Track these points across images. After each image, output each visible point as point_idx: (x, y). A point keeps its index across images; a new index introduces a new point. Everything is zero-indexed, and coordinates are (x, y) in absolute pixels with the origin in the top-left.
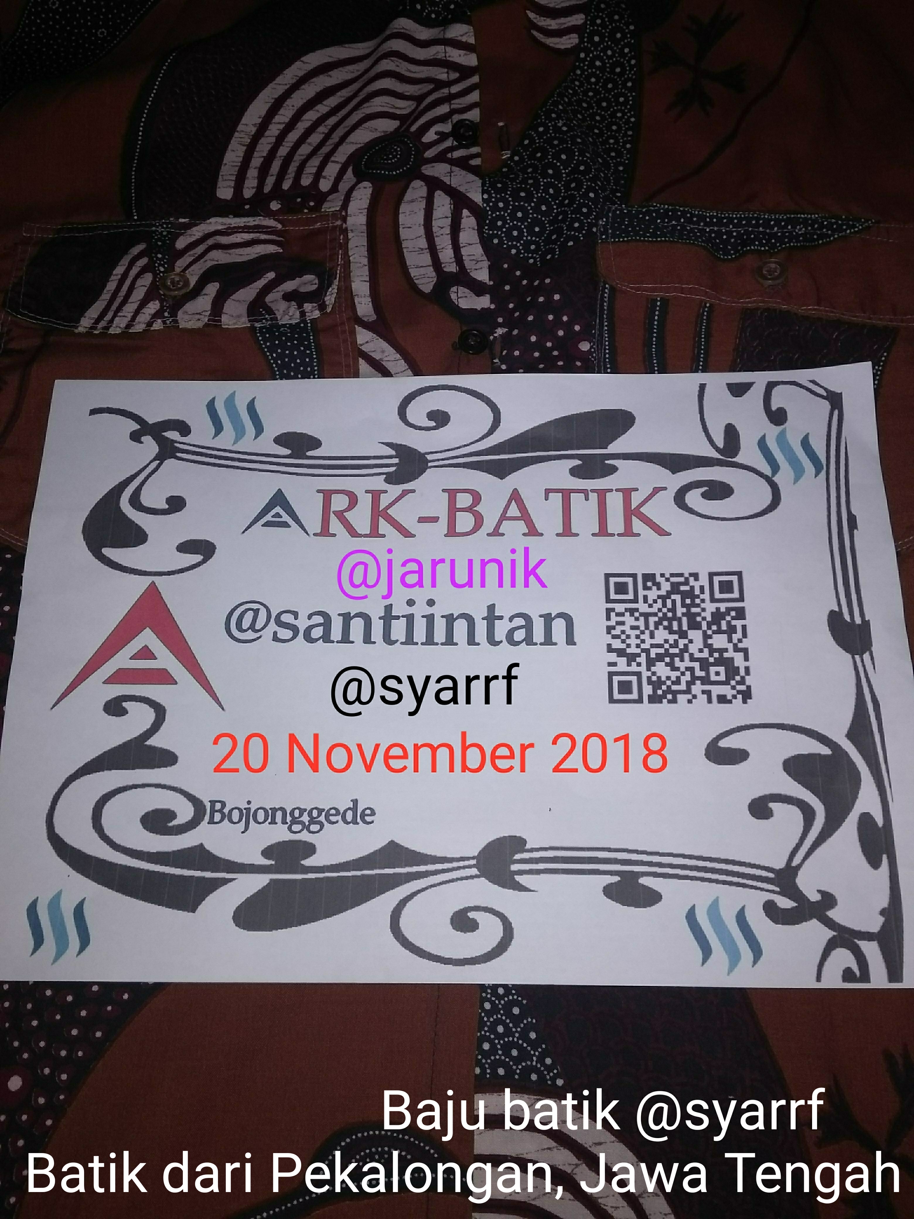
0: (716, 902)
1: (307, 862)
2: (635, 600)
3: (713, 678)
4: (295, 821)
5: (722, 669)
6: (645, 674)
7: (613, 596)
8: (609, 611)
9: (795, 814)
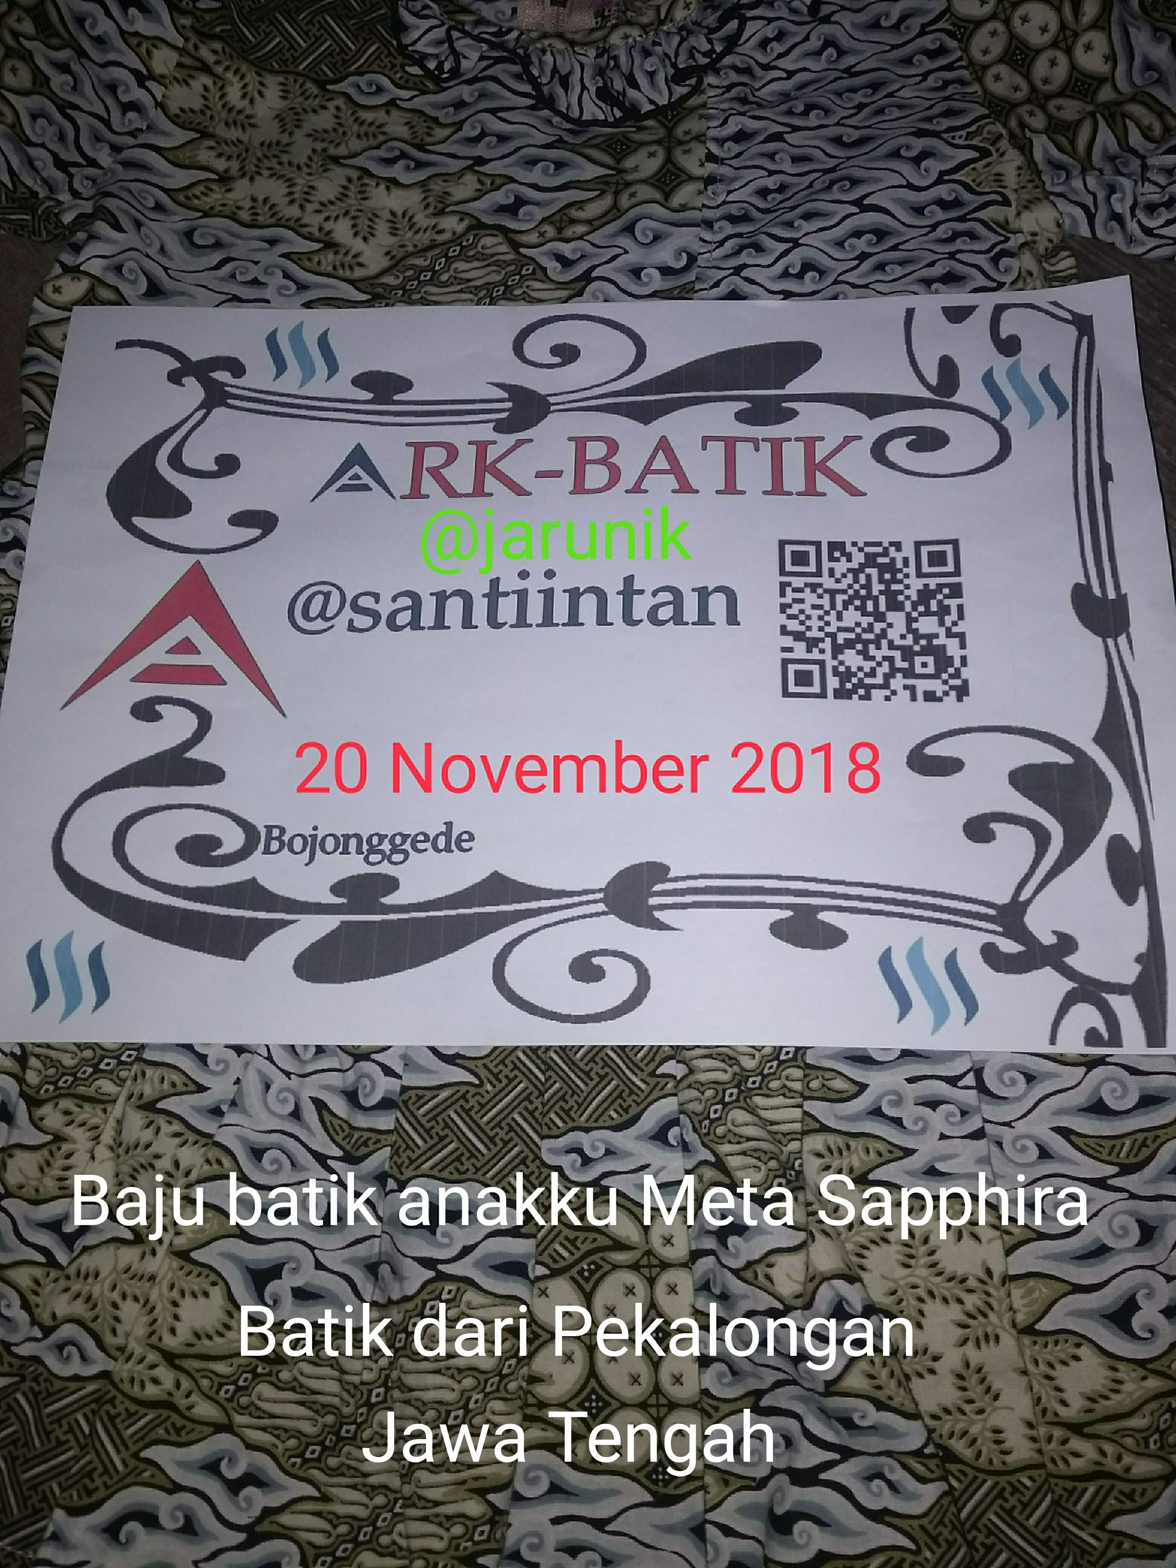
0: (919, 944)
1: (387, 900)
2: (818, 573)
3: (919, 670)
4: (372, 850)
5: (930, 660)
6: (830, 663)
7: (789, 567)
8: (783, 586)
9: (1025, 839)
